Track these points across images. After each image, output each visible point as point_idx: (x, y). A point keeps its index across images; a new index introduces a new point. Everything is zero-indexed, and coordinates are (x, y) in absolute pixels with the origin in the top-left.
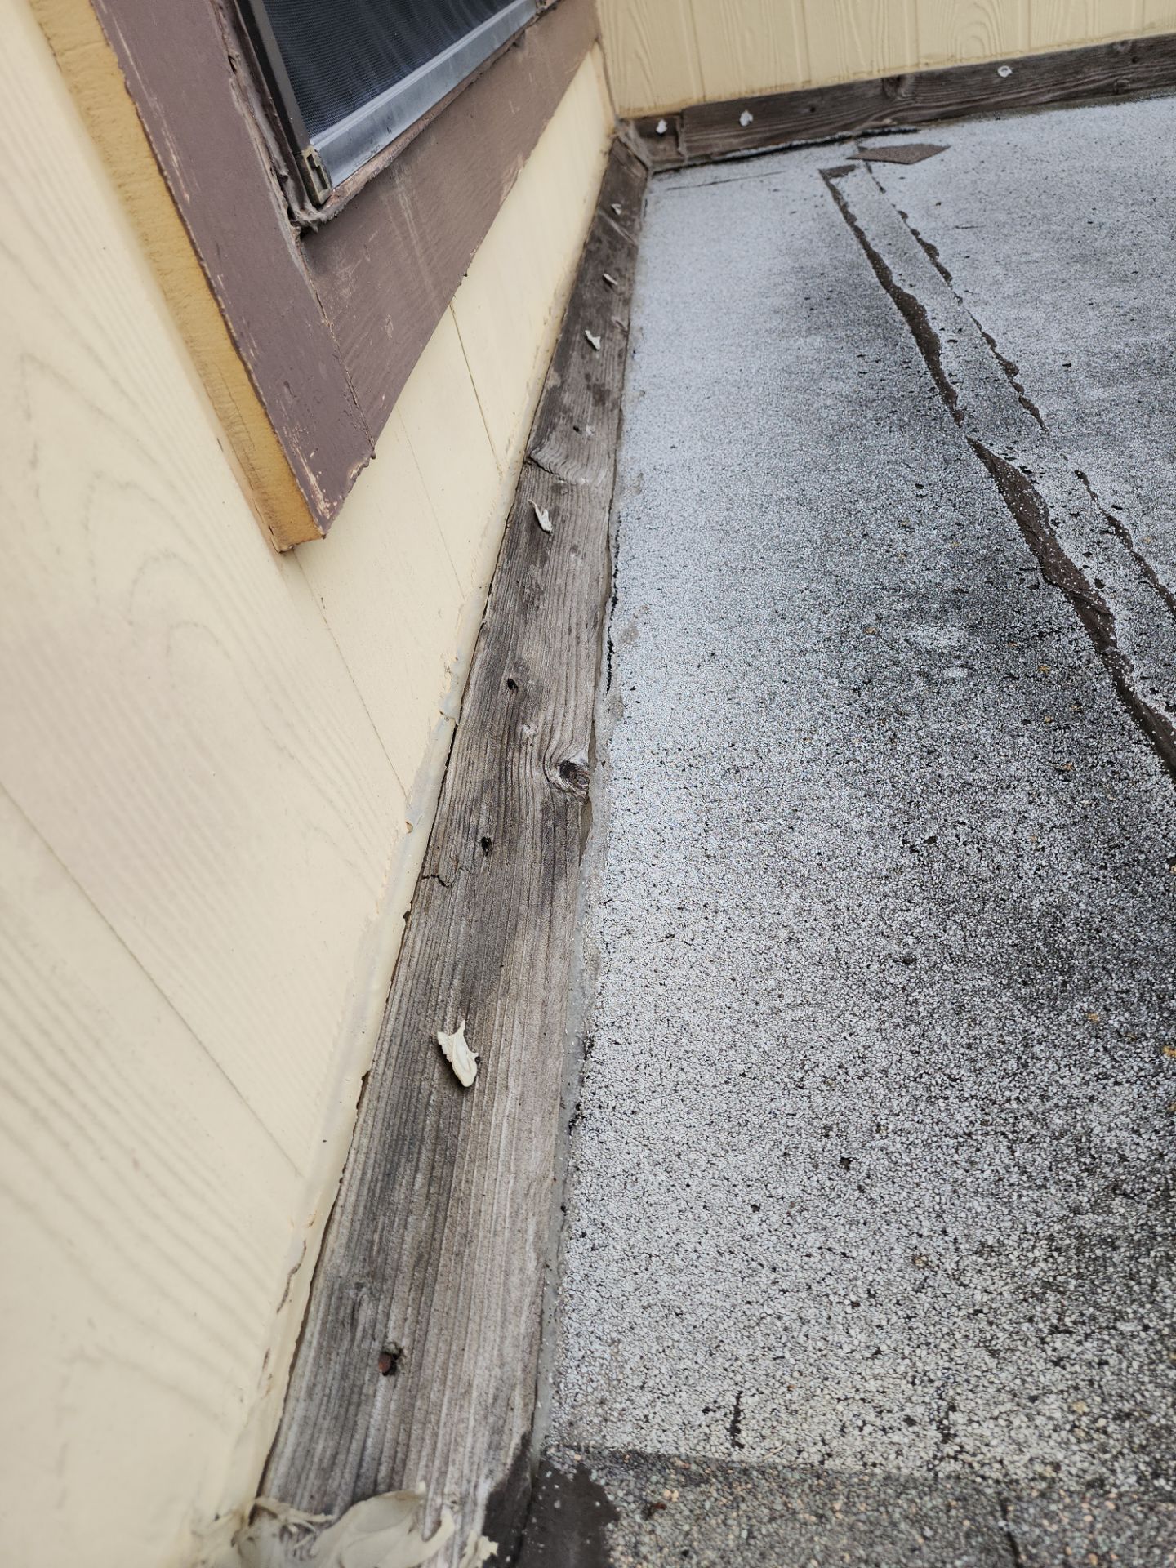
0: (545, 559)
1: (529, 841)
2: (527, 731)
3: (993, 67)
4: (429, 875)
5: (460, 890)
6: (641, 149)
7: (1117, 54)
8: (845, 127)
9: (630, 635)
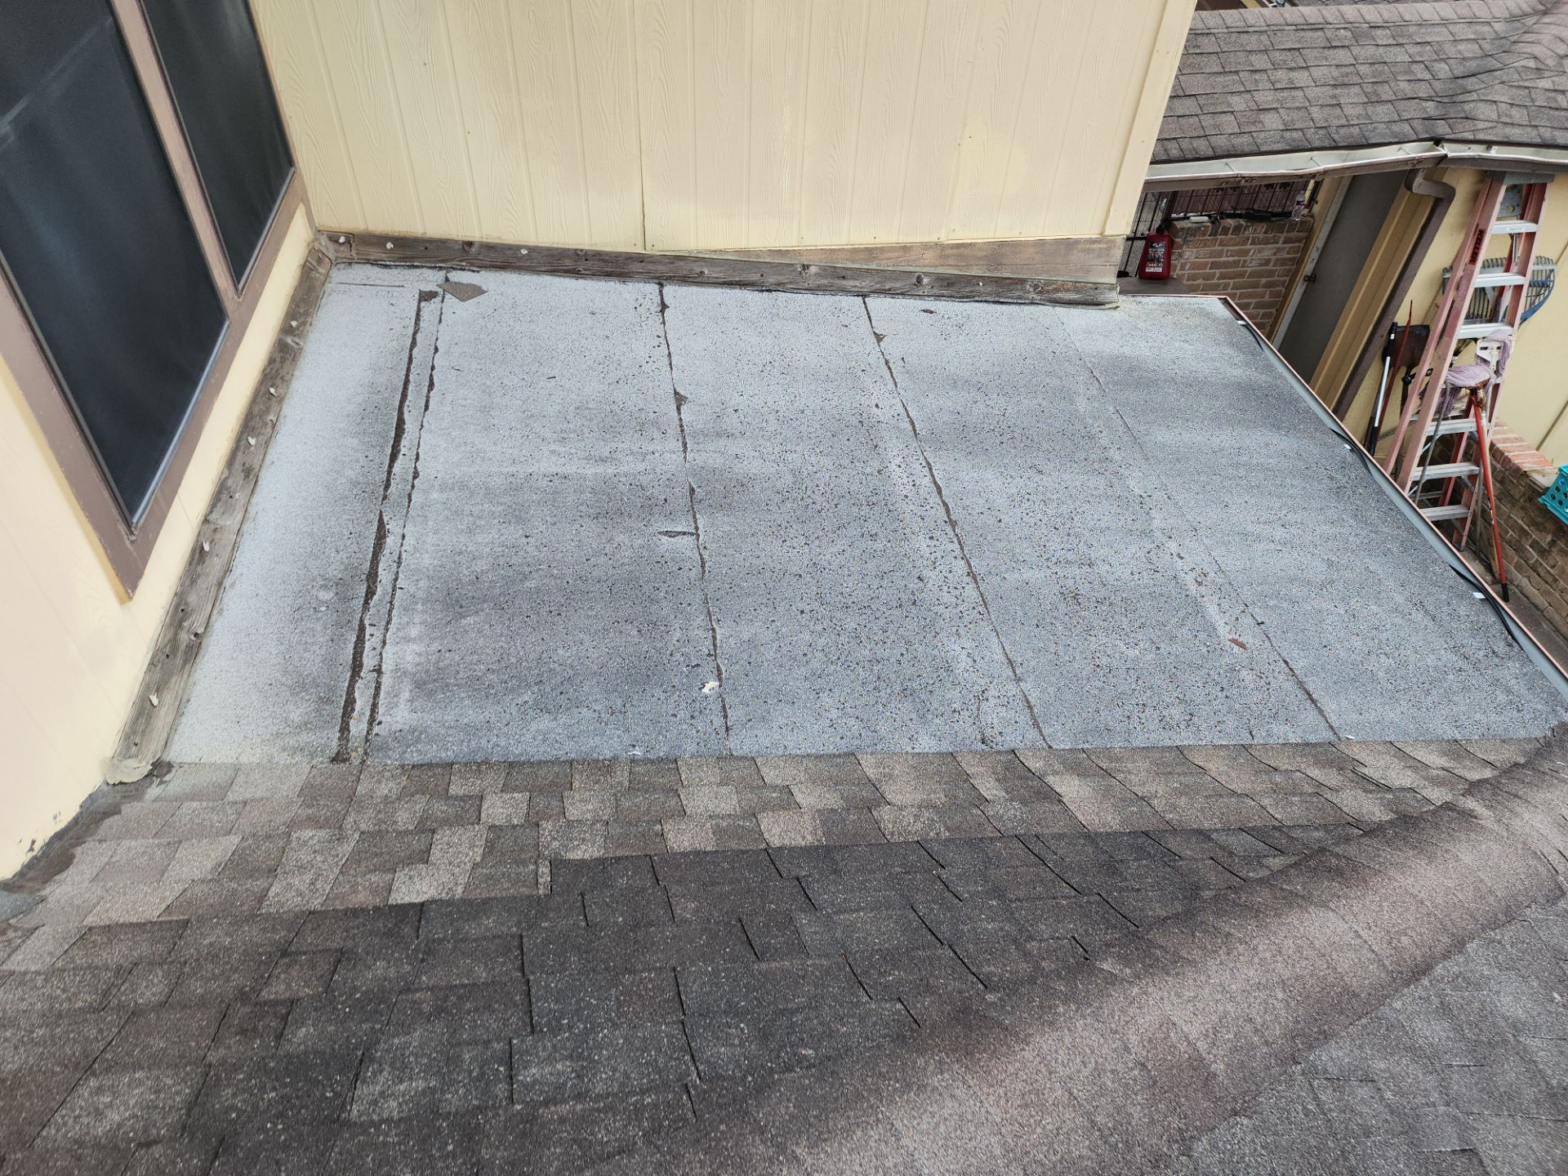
0: (204, 562)
1: (180, 654)
2: (185, 624)
3: (519, 247)
4: (152, 664)
5: (159, 667)
6: (330, 250)
7: (578, 255)
8: (443, 261)
9: (233, 585)
